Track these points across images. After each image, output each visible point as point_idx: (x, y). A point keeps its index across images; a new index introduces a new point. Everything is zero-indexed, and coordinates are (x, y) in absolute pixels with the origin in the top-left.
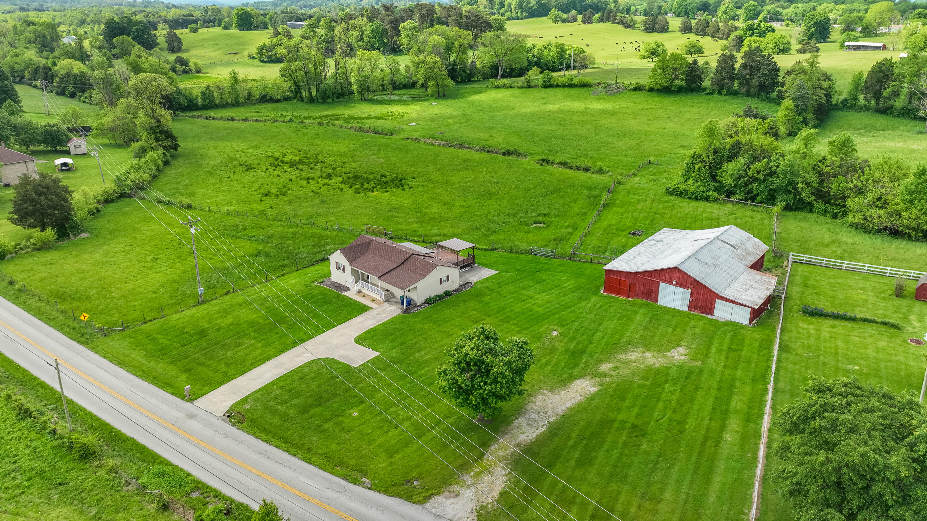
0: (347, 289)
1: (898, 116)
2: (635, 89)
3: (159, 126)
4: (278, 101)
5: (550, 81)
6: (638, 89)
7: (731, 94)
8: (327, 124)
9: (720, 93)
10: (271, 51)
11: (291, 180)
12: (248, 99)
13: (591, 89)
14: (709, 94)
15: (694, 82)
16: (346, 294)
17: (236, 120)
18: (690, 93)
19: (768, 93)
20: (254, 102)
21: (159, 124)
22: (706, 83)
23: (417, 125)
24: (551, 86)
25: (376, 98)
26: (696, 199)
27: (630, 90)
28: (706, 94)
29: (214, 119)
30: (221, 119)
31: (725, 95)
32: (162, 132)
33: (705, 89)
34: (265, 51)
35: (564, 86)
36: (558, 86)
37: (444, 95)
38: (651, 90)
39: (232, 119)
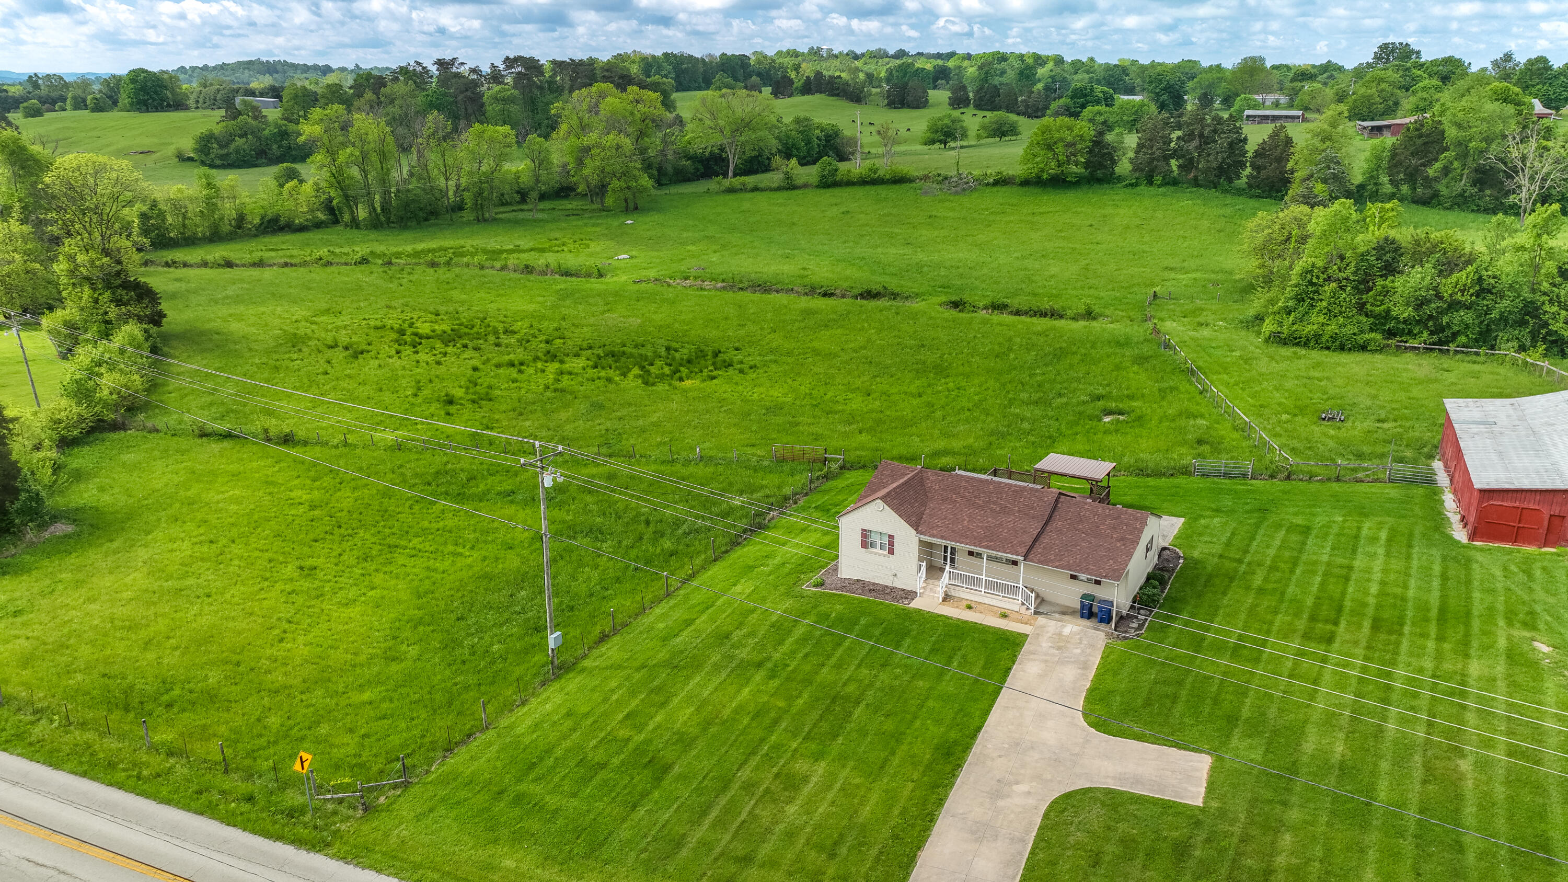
0: (910, 595)
1: (1450, 208)
2: (996, 183)
3: (118, 273)
4: (302, 229)
5: (834, 175)
6: (1002, 182)
7: (1167, 184)
8: (448, 263)
9: (1150, 183)
10: (226, 146)
11: (475, 369)
12: (239, 228)
13: (913, 185)
14: (1132, 185)
15: (1101, 166)
16: (916, 604)
17: (237, 266)
18: (1096, 186)
19: (1230, 181)
20: (254, 231)
21: (119, 267)
22: (1124, 167)
23: (631, 257)
24: (836, 184)
25: (501, 216)
26: (1342, 348)
27: (988, 184)
28: (1126, 186)
29: (185, 265)
30: (205, 264)
31: (1159, 186)
32: (126, 285)
33: (1120, 179)
34: (215, 145)
35: (864, 182)
36: (850, 183)
37: (636, 208)
38: (1026, 183)
39: (229, 264)
